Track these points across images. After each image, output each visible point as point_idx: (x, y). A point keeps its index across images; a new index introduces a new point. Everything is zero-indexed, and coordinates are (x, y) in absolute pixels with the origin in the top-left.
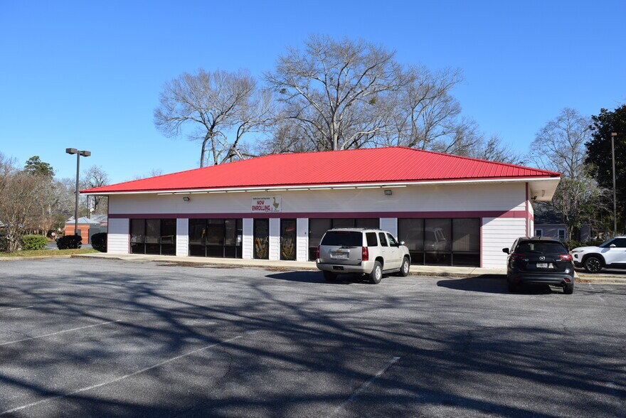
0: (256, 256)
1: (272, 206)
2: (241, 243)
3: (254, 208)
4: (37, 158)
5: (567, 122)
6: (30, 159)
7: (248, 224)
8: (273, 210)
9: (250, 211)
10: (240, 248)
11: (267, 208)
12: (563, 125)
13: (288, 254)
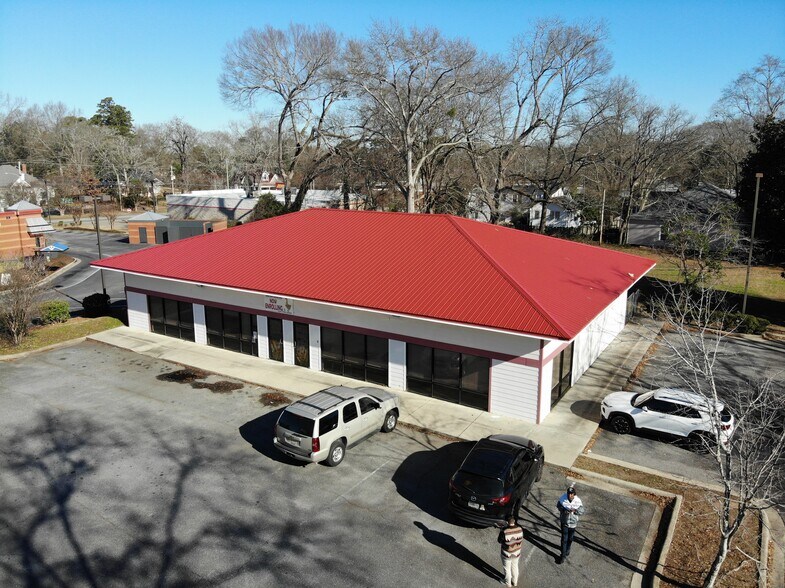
0: (272, 357)
1: (284, 307)
2: (257, 340)
3: (267, 306)
4: (110, 100)
5: (767, 73)
6: (103, 101)
7: (262, 322)
8: (285, 311)
9: (264, 308)
10: (256, 346)
11: (280, 308)
12: (762, 78)
13: (302, 360)
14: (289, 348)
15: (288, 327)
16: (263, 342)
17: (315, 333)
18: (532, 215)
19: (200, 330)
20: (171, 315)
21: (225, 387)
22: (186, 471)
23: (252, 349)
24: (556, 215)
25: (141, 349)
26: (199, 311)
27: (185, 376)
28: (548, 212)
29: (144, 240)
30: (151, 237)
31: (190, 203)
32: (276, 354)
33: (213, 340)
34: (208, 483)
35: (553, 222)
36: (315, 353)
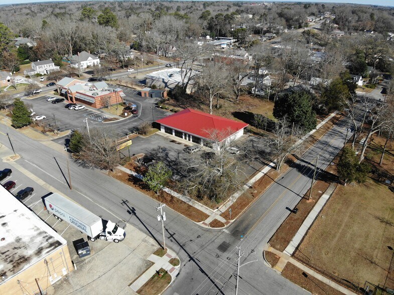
13: (189, 140)
14: (187, 138)
15: (187, 135)
16: (184, 137)
17: (191, 137)
18: (253, 90)
19: (174, 134)
20: (169, 131)
21: (179, 143)
22: (178, 154)
23: (182, 138)
24: (258, 91)
25: (165, 136)
26: (173, 131)
27: (173, 141)
28: (257, 90)
29: (145, 96)
30: (147, 95)
31: (154, 78)
32: (186, 139)
33: (176, 135)
34: (180, 155)
35: (258, 93)
36: (191, 139)
